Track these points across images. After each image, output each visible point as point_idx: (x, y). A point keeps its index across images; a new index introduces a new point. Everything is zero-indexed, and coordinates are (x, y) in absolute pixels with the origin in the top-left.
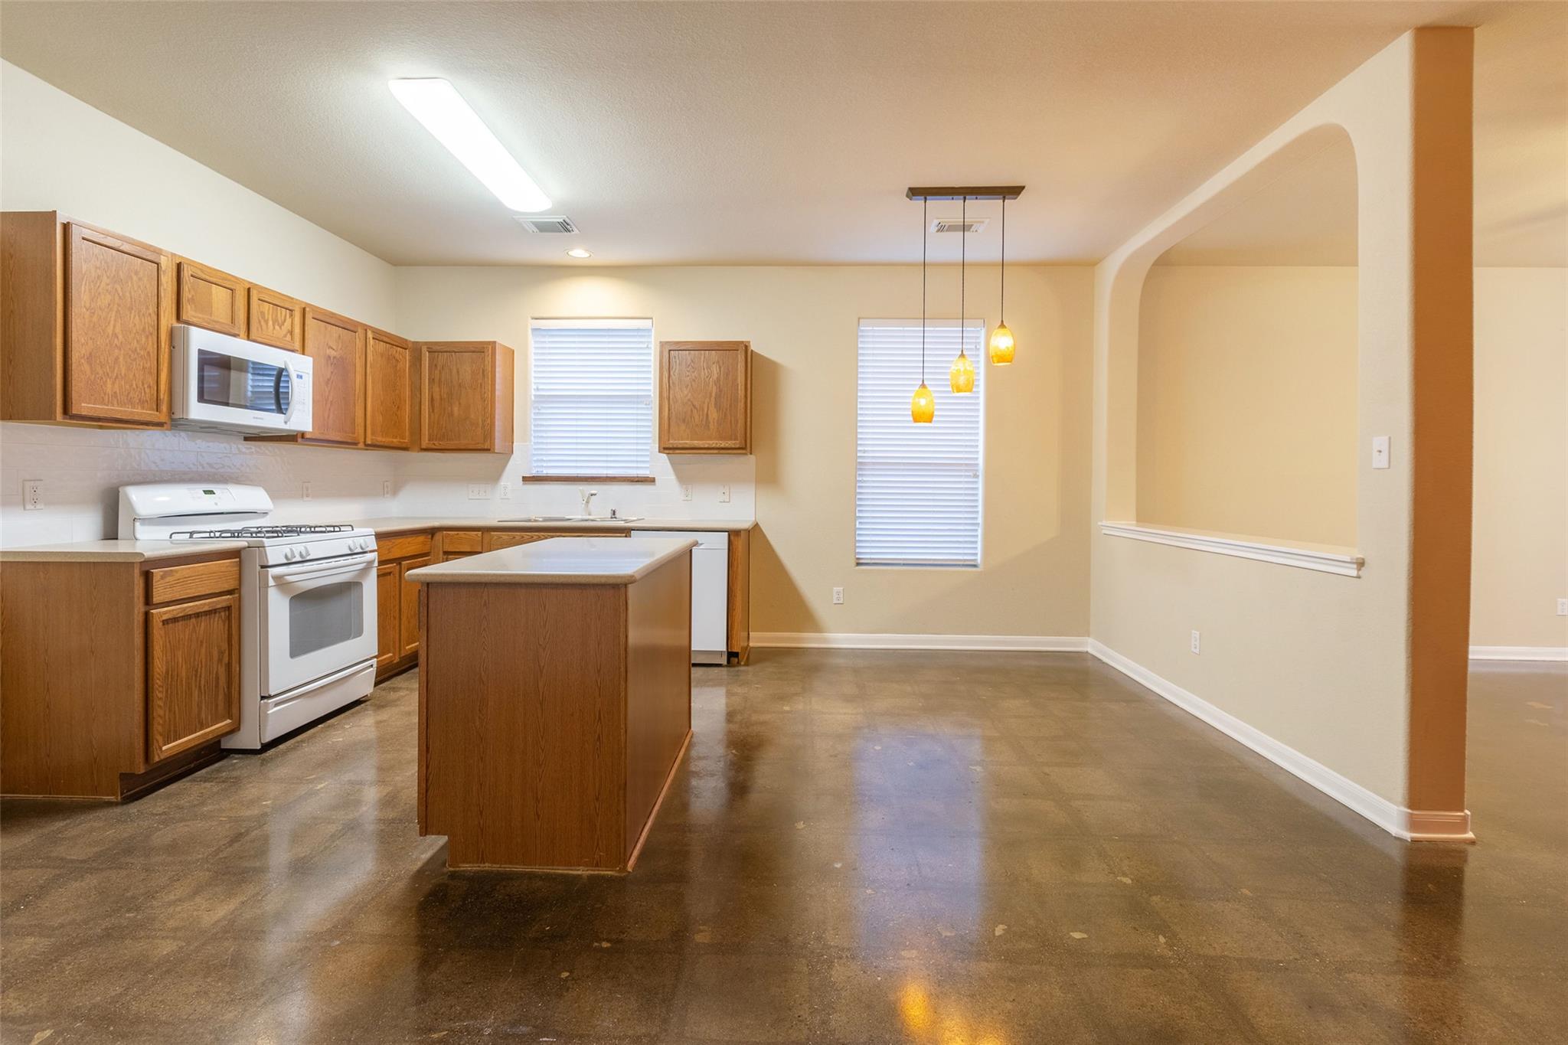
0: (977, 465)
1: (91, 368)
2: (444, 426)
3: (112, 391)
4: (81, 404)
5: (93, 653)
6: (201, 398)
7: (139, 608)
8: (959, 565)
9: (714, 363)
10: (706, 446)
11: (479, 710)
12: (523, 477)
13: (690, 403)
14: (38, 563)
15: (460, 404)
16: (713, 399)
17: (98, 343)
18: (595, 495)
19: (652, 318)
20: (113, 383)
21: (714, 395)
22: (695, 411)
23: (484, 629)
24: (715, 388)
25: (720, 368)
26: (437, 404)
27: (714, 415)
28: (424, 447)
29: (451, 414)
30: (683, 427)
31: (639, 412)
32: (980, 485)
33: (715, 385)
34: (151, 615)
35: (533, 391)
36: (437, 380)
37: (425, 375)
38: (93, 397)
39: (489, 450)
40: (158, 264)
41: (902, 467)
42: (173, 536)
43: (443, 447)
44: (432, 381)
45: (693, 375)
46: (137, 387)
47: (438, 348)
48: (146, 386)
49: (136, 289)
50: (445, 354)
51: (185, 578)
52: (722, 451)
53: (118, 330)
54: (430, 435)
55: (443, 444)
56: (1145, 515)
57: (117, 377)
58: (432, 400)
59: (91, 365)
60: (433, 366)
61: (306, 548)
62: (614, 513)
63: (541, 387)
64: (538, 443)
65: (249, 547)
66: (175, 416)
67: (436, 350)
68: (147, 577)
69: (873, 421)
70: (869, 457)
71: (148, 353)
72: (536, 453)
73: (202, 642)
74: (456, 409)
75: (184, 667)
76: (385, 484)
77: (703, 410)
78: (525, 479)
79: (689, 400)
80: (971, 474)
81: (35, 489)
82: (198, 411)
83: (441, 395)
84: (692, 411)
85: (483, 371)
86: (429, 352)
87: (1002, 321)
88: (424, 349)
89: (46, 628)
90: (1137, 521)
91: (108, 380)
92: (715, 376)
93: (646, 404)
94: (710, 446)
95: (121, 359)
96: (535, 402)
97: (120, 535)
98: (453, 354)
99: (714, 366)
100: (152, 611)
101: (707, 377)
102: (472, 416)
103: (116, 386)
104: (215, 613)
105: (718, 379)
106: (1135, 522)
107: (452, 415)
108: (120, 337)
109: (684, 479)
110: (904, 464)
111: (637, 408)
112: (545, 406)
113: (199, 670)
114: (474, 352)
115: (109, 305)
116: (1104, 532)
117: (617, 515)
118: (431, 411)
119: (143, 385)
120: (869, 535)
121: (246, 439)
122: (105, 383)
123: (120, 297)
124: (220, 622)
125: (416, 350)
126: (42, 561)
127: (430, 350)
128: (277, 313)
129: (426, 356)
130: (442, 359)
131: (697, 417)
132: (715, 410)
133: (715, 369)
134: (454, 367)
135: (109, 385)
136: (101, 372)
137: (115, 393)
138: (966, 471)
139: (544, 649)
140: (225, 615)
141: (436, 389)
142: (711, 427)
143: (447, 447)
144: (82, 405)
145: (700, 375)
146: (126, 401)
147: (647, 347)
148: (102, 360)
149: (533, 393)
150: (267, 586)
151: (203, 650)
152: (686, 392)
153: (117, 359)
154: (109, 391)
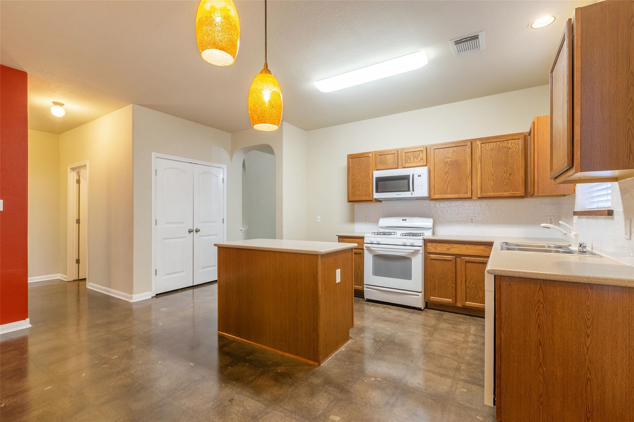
6: (377, 191)
82: (376, 196)
103: (359, 192)
108: (360, 180)
135: (357, 192)
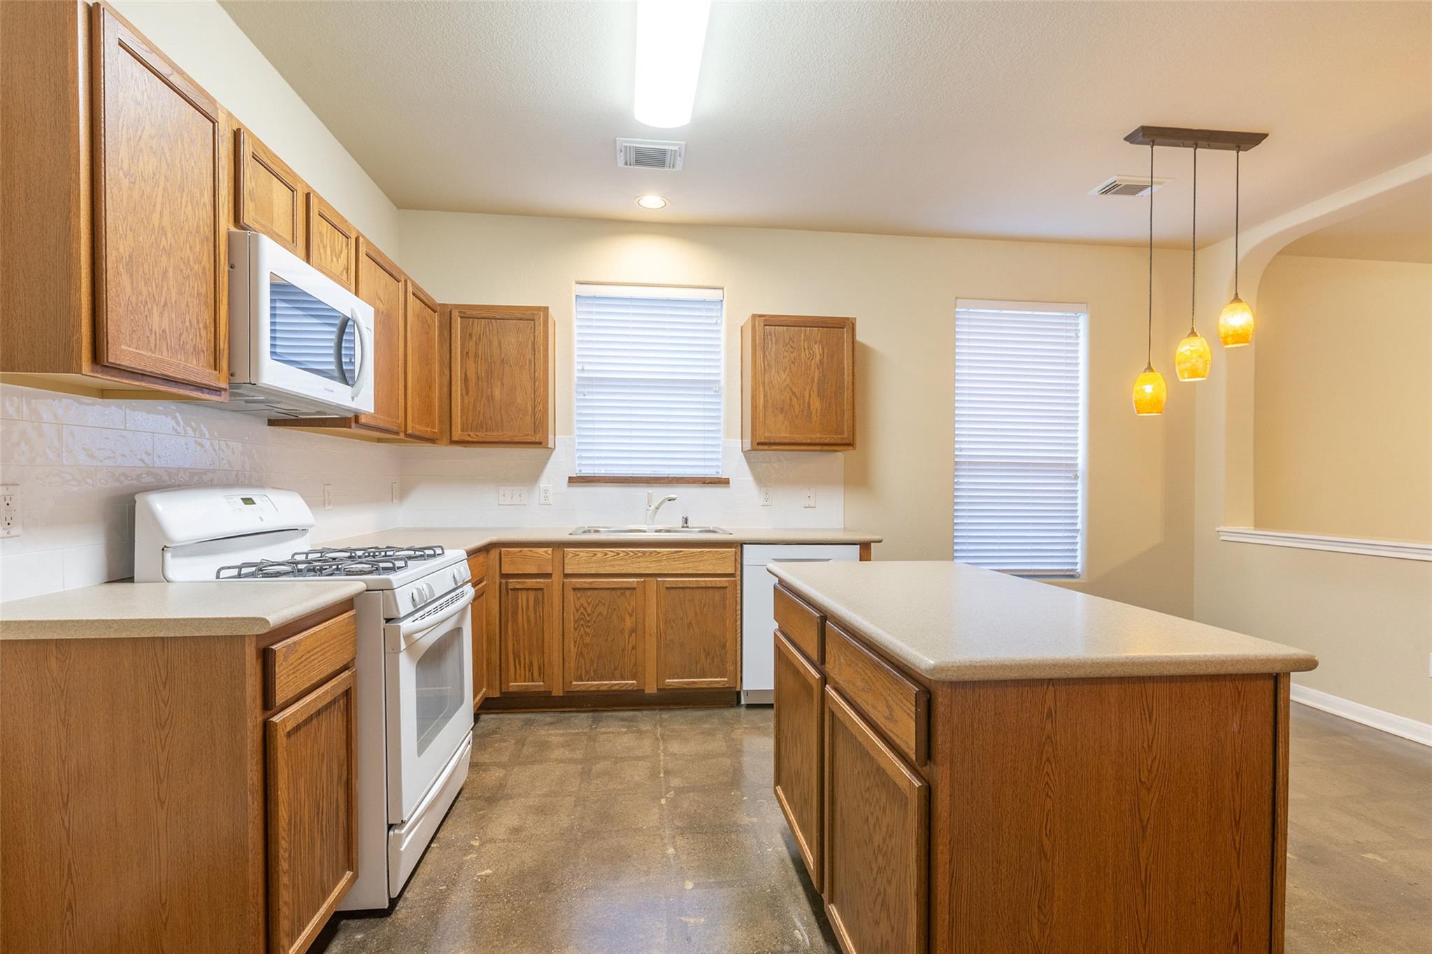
0: (1076, 465)
1: (132, 283)
2: (482, 412)
3: (160, 327)
4: (120, 345)
5: (163, 803)
7: (254, 717)
8: (1056, 576)
9: (816, 343)
10: (809, 441)
11: (1039, 907)
12: (570, 478)
13: (788, 389)
14: (47, 642)
15: (502, 384)
16: (815, 385)
17: (141, 239)
18: (674, 499)
19: (723, 289)
20: (161, 315)
21: (816, 380)
22: (794, 399)
23: (1048, 760)
24: (817, 372)
25: (823, 349)
26: (472, 384)
27: (816, 404)
28: (455, 438)
29: (491, 398)
30: (781, 418)
31: (707, 400)
32: (1080, 487)
33: (818, 368)
34: (270, 725)
35: (576, 371)
36: (471, 354)
37: (456, 347)
38: (134, 335)
39: (541, 443)
40: (214, 123)
41: (999, 468)
42: (222, 572)
43: (481, 440)
44: (465, 355)
45: (792, 356)
46: (191, 326)
47: (474, 313)
48: (201, 326)
49: (188, 157)
50: (483, 320)
51: (309, 652)
52: (825, 448)
53: (166, 222)
54: (463, 424)
55: (482, 436)
56: (1261, 521)
57: (165, 304)
58: (466, 379)
59: (131, 276)
60: (467, 336)
61: (429, 586)
62: (686, 520)
63: (586, 368)
64: (581, 435)
65: (367, 591)
66: (237, 380)
67: (471, 314)
68: (266, 658)
69: (969, 415)
70: (964, 456)
71: (204, 269)
72: (580, 448)
73: (323, 755)
74: (497, 392)
75: (307, 804)
76: (394, 484)
77: (804, 397)
78: (572, 481)
79: (788, 386)
80: (1071, 475)
81: (8, 501)
83: (477, 373)
84: (791, 399)
85: (534, 344)
86: (461, 317)
87: (1237, 294)
88: (455, 314)
89: (63, 762)
90: (1255, 526)
91: (155, 307)
92: (818, 358)
93: (715, 391)
94: (813, 441)
95: (171, 274)
96: (578, 386)
97: (137, 575)
98: (493, 321)
99: (816, 346)
100: (271, 719)
101: (809, 358)
102: (519, 401)
104: (335, 703)
105: (821, 362)
106: (1252, 528)
107: (493, 398)
109: (762, 480)
110: (1001, 464)
111: (705, 396)
112: (590, 390)
113: (321, 804)
114: (521, 319)
115: (154, 174)
116: (1222, 538)
117: (690, 524)
118: (464, 392)
119: (198, 322)
120: (964, 543)
121: (272, 422)
122: (151, 311)
123: (168, 164)
124: (340, 714)
125: (446, 314)
126: (56, 637)
127: (462, 315)
128: (334, 237)
129: (458, 323)
130: (478, 327)
131: (797, 407)
132: (818, 399)
133: (817, 349)
134: (495, 338)
136: (145, 292)
137: (164, 331)
138: (1066, 471)
139: (1149, 790)
140: (343, 703)
141: (471, 365)
142: (814, 418)
143: (487, 440)
144: (122, 350)
145: (799, 355)
146: (177, 347)
147: (716, 323)
148: (146, 271)
149: (577, 374)
150: (397, 651)
151: (324, 769)
152: (784, 376)
153: (165, 272)
154: (156, 326)
